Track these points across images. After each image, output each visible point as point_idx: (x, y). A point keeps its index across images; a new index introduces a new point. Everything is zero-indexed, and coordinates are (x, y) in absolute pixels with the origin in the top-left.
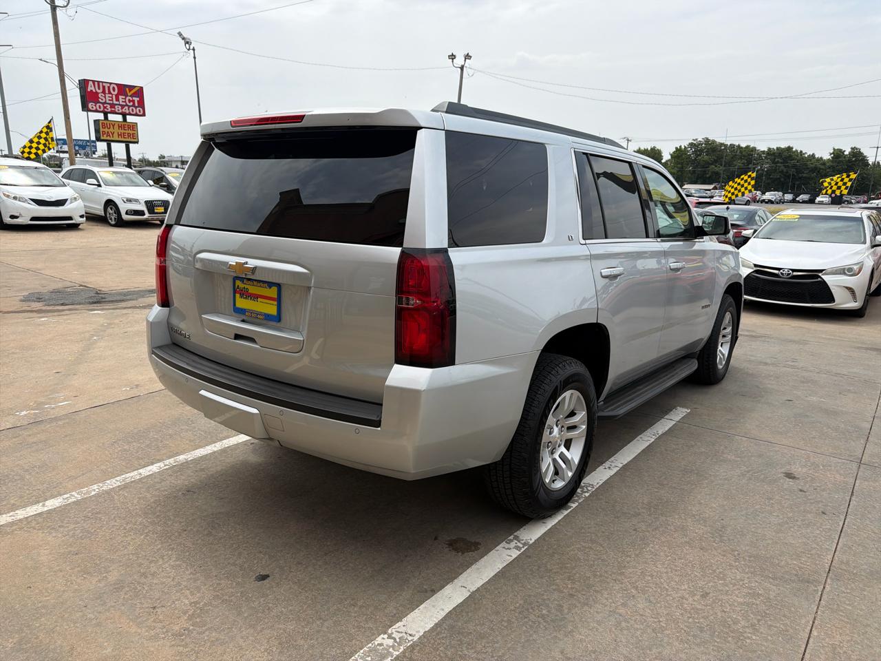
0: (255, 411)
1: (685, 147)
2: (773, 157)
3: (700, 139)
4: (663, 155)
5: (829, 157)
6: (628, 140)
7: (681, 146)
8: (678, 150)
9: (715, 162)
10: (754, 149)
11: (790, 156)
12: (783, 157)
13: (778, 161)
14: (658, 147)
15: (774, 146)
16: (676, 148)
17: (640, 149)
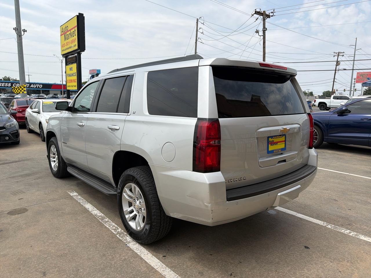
0: (299, 186)
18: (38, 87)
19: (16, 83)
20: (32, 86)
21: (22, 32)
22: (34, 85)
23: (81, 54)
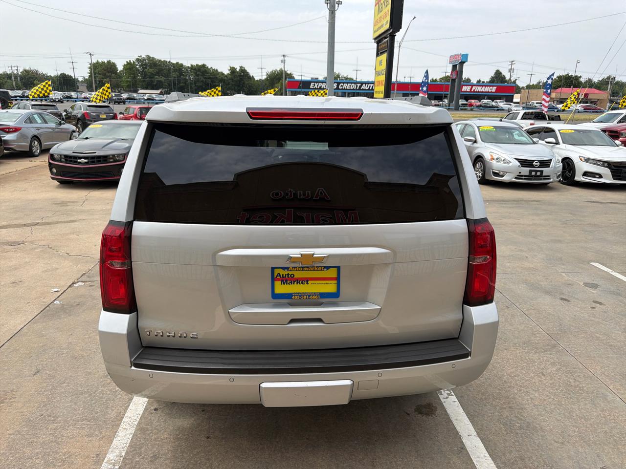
0: (348, 382)
1: (134, 62)
2: (195, 71)
3: (143, 56)
4: (117, 67)
5: (229, 72)
6: (91, 55)
7: (130, 61)
8: (129, 63)
9: (158, 73)
10: (182, 65)
11: (206, 71)
12: (202, 71)
13: (199, 74)
14: (113, 61)
15: (194, 64)
16: (127, 62)
17: (98, 61)
18: (371, 88)
19: (344, 83)
20: (363, 87)
21: (336, 5)
22: (367, 85)
23: (396, 37)
